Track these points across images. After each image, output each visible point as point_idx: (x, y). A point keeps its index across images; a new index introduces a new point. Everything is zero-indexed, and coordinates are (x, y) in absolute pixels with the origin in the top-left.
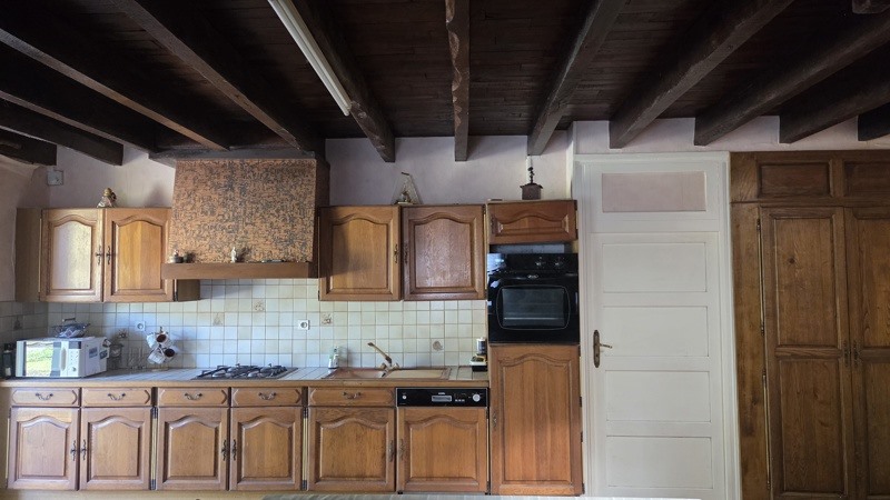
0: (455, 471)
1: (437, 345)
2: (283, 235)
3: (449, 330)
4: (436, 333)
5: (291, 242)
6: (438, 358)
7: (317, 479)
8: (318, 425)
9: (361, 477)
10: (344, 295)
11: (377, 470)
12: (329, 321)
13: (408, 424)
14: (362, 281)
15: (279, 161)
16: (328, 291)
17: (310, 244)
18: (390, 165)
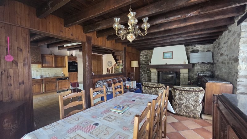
0: (65, 87)
1: (56, 74)
2: (36, 58)
3: (58, 72)
4: (56, 72)
5: (37, 59)
6: (56, 75)
7: (46, 91)
8: (45, 84)
9: (52, 90)
10: (45, 67)
11: (54, 89)
12: (38, 71)
13: (59, 83)
14: (49, 65)
15: (33, 46)
16: (43, 66)
17: (41, 59)
18: (48, 49)
